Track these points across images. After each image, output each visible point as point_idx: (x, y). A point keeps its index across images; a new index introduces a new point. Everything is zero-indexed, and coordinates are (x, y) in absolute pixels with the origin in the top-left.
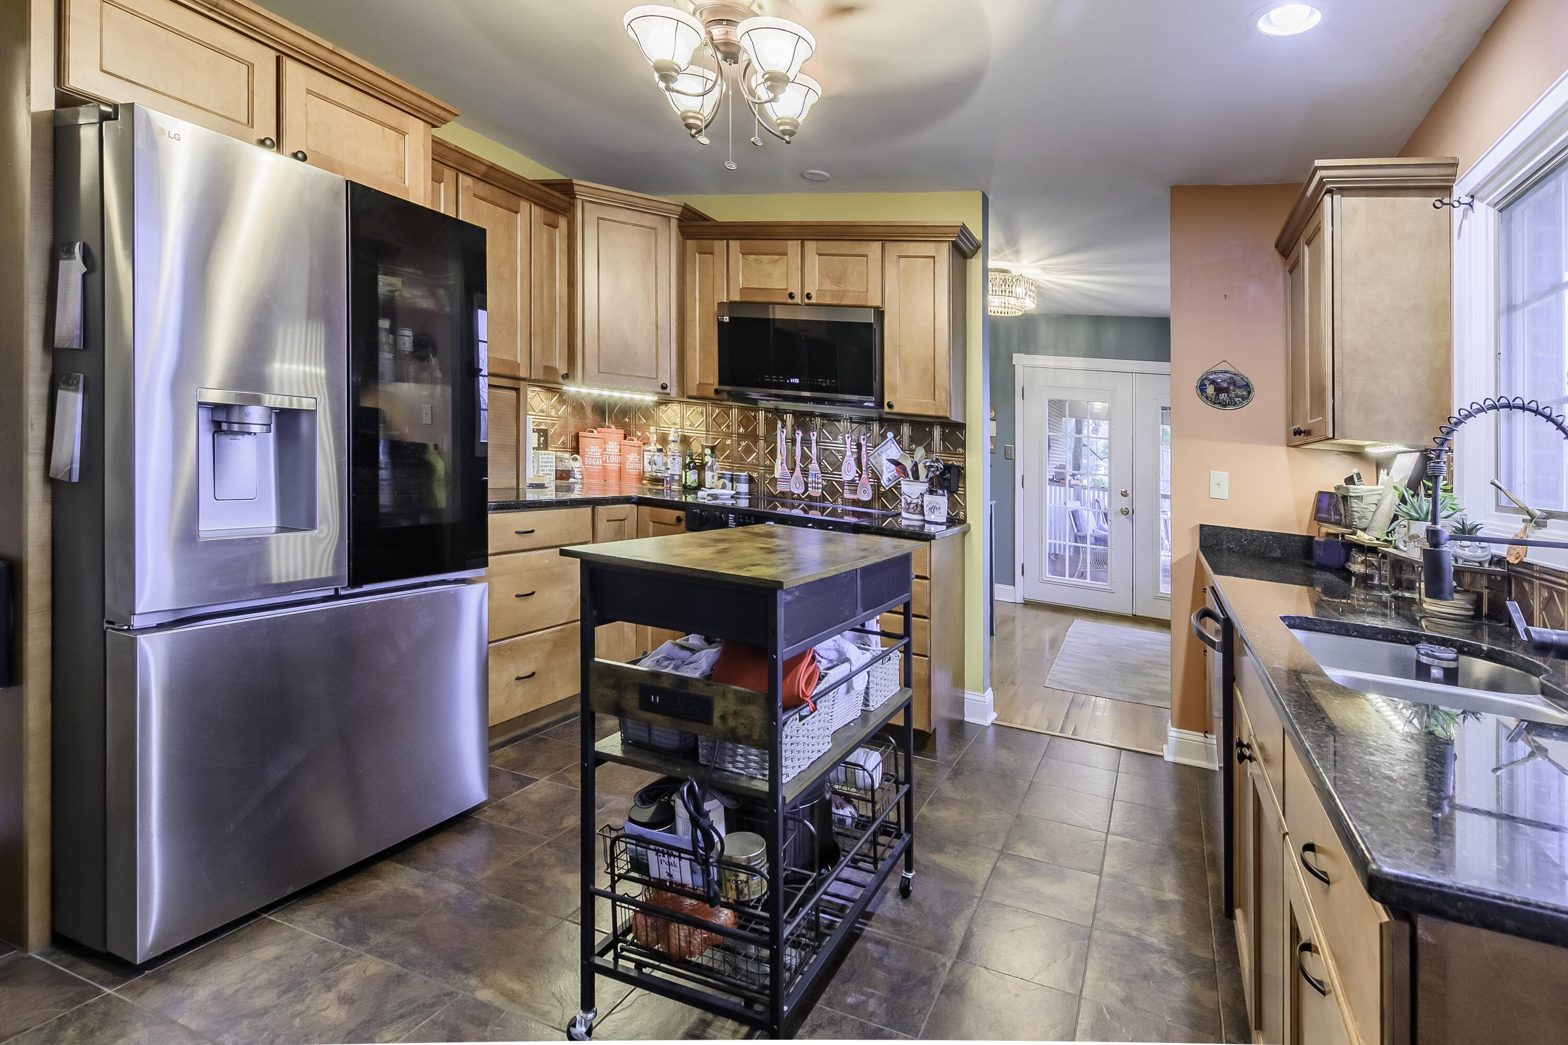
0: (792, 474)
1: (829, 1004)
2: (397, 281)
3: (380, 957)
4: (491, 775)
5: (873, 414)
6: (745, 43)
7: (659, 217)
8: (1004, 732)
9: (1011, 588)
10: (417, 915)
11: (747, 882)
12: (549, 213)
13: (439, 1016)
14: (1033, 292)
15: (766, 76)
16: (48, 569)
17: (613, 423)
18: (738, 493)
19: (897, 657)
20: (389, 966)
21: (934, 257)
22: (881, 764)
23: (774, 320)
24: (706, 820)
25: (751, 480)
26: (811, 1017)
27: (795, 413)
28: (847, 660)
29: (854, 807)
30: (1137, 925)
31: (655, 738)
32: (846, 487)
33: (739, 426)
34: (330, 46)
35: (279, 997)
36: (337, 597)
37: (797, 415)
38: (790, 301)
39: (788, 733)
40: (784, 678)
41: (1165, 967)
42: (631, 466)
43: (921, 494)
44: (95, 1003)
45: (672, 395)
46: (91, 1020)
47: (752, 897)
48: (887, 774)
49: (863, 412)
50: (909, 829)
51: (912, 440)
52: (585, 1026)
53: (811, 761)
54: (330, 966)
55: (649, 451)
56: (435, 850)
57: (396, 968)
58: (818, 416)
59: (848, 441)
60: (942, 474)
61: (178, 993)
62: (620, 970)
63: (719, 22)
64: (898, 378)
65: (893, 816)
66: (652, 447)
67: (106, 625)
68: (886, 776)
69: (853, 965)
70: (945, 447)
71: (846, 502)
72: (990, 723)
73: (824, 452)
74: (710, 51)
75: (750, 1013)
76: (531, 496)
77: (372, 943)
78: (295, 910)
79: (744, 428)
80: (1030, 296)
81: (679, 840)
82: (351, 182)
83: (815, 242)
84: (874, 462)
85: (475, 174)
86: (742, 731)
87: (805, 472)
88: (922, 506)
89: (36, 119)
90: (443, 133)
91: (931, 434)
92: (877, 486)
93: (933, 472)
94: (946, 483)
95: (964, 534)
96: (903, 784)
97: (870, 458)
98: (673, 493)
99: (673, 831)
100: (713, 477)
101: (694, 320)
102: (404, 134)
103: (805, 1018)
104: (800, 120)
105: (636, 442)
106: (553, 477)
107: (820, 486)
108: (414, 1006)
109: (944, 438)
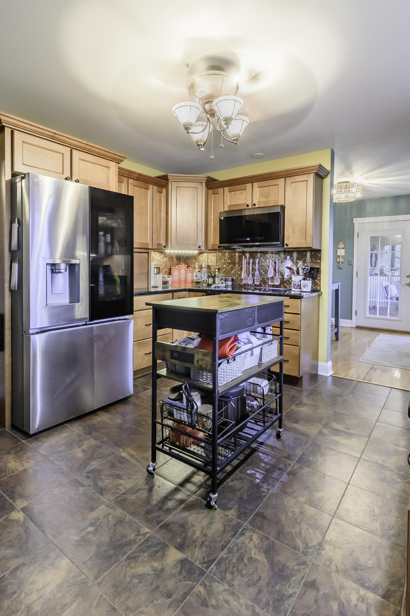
0: (248, 276)
1: (241, 472)
2: (105, 218)
3: (95, 440)
4: (135, 386)
5: (281, 249)
6: (216, 108)
7: (199, 183)
8: (336, 380)
9: (350, 321)
10: (107, 428)
11: (206, 422)
12: (159, 188)
13: (109, 459)
14: (361, 189)
15: (224, 119)
16: (10, 317)
17: (183, 263)
18: (227, 285)
19: (276, 344)
20: (97, 443)
21: (307, 181)
22: (268, 385)
23: (245, 216)
24: (191, 398)
25: (233, 280)
26: (233, 476)
27: (250, 252)
28: (252, 343)
29: (258, 402)
30: (383, 458)
31: (177, 369)
32: (269, 280)
33: (228, 259)
34: (86, 142)
35: (66, 448)
36: (86, 324)
37: (250, 253)
38: (247, 208)
39: (222, 368)
40: (220, 348)
41: (393, 477)
42: (189, 278)
43: (300, 280)
44: (20, 444)
45: (202, 250)
46: (18, 449)
47: (208, 427)
48: (271, 389)
49: (277, 249)
50: (281, 411)
51: (298, 259)
52: (153, 467)
53: (232, 379)
54: (80, 441)
55: (196, 272)
56: (115, 409)
57: (99, 443)
58: (259, 252)
59: (271, 261)
60: (310, 271)
61: (40, 444)
62: (164, 449)
63: (208, 103)
64: (290, 234)
65: (273, 406)
66: (197, 270)
67: (24, 333)
68: (270, 390)
69: (252, 460)
70: (312, 260)
71: (269, 286)
72: (329, 375)
73: (261, 267)
74: (205, 114)
75: (206, 469)
76: (153, 290)
77: (93, 435)
78: (73, 424)
79: (230, 260)
80: (359, 191)
81: (183, 405)
82: (91, 187)
83: (257, 183)
84: (281, 269)
85: (134, 178)
86: (204, 366)
87: (253, 275)
88: (300, 285)
89: (6, 182)
90: (122, 165)
91: (306, 255)
92: (282, 279)
93: (306, 271)
94: (312, 275)
95: (319, 296)
96: (278, 394)
97: (280, 268)
98: (204, 287)
99: (182, 402)
100: (218, 280)
101: (211, 221)
102: (109, 168)
103: (231, 476)
104: (241, 134)
105: (191, 269)
106: (161, 284)
107: (259, 280)
108: (102, 455)
109: (311, 257)
